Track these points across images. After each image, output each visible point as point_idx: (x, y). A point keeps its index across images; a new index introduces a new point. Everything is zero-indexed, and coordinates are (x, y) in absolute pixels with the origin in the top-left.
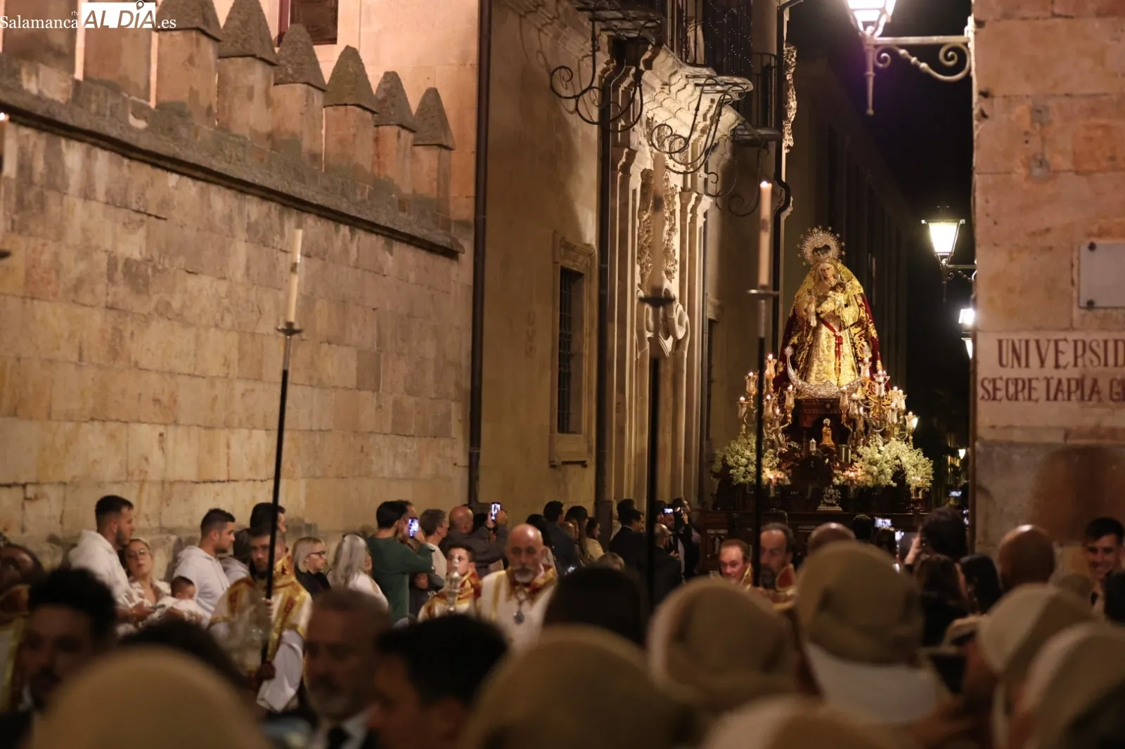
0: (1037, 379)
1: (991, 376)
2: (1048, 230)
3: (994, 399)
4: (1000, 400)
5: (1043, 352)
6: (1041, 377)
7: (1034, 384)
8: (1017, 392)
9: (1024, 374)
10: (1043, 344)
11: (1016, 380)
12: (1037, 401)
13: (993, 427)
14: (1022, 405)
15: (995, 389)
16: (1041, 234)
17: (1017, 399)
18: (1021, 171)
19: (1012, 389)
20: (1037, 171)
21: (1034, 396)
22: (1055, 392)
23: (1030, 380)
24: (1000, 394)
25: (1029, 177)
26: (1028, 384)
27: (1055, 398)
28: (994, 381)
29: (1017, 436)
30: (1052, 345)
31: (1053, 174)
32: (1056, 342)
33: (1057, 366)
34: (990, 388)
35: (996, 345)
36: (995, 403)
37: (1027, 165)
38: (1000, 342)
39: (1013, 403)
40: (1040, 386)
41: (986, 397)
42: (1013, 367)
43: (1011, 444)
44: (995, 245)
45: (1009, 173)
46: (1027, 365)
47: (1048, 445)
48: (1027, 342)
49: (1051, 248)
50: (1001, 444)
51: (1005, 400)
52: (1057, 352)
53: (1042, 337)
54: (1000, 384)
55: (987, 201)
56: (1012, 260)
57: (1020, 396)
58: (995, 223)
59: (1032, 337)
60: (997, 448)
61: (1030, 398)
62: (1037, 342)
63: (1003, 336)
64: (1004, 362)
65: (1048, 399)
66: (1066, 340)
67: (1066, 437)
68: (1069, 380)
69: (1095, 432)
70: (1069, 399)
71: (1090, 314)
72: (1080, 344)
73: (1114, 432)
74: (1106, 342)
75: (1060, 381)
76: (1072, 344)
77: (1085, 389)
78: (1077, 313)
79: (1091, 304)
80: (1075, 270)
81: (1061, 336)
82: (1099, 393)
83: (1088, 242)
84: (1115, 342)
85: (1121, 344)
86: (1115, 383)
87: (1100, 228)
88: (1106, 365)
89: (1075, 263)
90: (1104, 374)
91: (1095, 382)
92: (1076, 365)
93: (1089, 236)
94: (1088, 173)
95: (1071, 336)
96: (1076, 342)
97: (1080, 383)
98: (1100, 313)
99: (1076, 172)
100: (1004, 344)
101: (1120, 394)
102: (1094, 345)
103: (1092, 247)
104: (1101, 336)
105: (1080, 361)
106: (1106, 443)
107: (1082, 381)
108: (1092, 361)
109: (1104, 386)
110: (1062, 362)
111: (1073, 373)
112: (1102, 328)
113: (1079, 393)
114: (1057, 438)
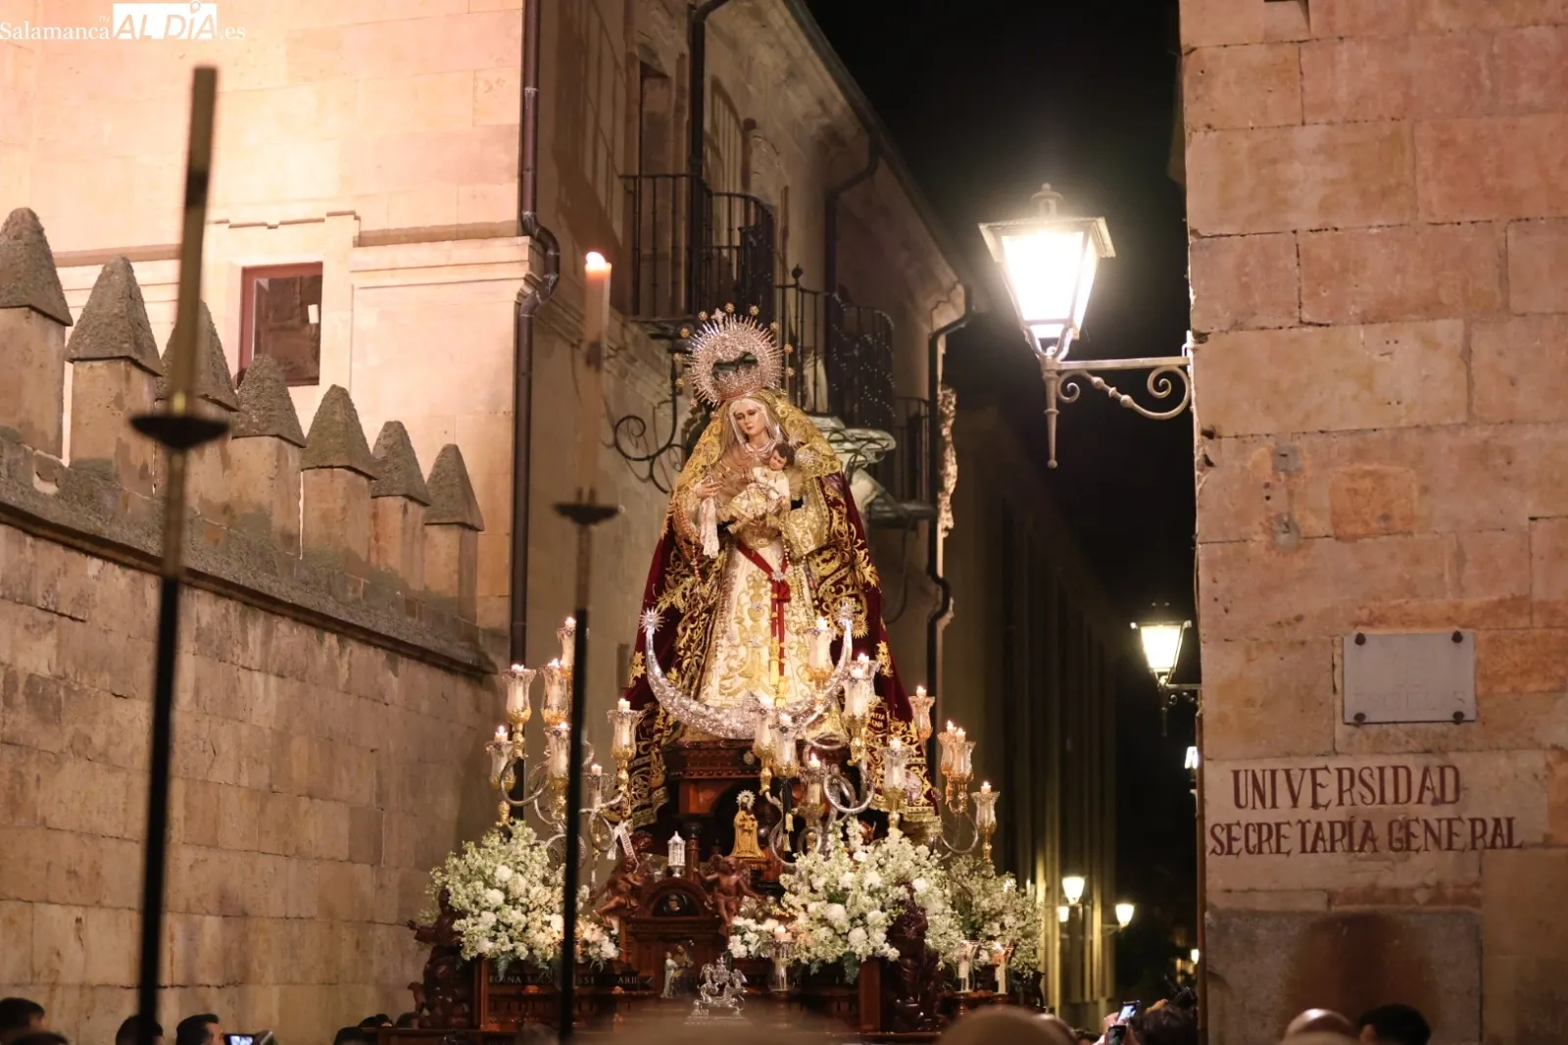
0: (1288, 823)
1: (1225, 821)
2: (1299, 618)
3: (1230, 852)
4: (1237, 854)
5: (1296, 787)
6: (1294, 821)
7: (1284, 829)
8: (1260, 842)
9: (1269, 816)
10: (1295, 775)
11: (1260, 826)
12: (1288, 853)
13: (1230, 892)
14: (1268, 859)
15: (1231, 839)
16: (1289, 623)
17: (1260, 852)
18: (1261, 538)
19: (1253, 839)
20: (1282, 538)
21: (1285, 845)
22: (1314, 841)
23: (1278, 825)
24: (1236, 846)
25: (1272, 546)
26: (1276, 831)
27: (1314, 850)
28: (1229, 826)
29: (1262, 903)
30: (1308, 775)
31: (1304, 541)
32: (1314, 772)
33: (1315, 805)
34: (1223, 837)
35: (1230, 778)
36: (1232, 858)
37: (1270, 531)
38: (1236, 774)
39: (1256, 857)
40: (1292, 837)
41: (1217, 849)
42: (1254, 807)
43: (1255, 915)
44: (1227, 640)
45: (1244, 541)
46: (1274, 805)
47: (1305, 914)
48: (1273, 773)
49: (1303, 643)
50: (1239, 915)
51: (1244, 853)
52: (1315, 785)
53: (1294, 765)
54: (1237, 832)
55: (1215, 581)
56: (1250, 660)
57: (1265, 847)
58: (1226, 610)
59: (1281, 765)
60: (1235, 920)
61: (1278, 850)
62: (1287, 772)
63: (1241, 766)
64: (1242, 802)
65: (1304, 851)
66: (1326, 768)
67: (1329, 902)
68: (1332, 824)
69: (1369, 894)
70: (1333, 850)
71: (1359, 732)
72: (1346, 774)
73: (1395, 893)
74: (1381, 770)
75: (1319, 826)
76: (1335, 773)
77: (1355, 836)
78: (1340, 731)
79: (1360, 719)
80: (1337, 671)
81: (1320, 763)
82: (1373, 840)
83: (1355, 633)
84: (1396, 769)
85: (1402, 773)
86: (1395, 826)
87: (1371, 613)
88: (1382, 801)
89: (1337, 661)
90: (1380, 813)
91: (1368, 824)
92: (1341, 803)
93: (1356, 624)
94: (1354, 538)
95: (1334, 764)
96: (1340, 771)
97: (1348, 827)
98: (1373, 730)
99: (1337, 539)
100: (1242, 776)
101: (1403, 841)
102: (1366, 775)
103: (1360, 640)
104: (1375, 762)
105: (1346, 797)
106: (1386, 908)
107: (1351, 824)
108: (1363, 797)
109: (1380, 830)
110: (1322, 800)
111: (1339, 814)
112: (1377, 752)
113: (1346, 841)
114: (1317, 904)
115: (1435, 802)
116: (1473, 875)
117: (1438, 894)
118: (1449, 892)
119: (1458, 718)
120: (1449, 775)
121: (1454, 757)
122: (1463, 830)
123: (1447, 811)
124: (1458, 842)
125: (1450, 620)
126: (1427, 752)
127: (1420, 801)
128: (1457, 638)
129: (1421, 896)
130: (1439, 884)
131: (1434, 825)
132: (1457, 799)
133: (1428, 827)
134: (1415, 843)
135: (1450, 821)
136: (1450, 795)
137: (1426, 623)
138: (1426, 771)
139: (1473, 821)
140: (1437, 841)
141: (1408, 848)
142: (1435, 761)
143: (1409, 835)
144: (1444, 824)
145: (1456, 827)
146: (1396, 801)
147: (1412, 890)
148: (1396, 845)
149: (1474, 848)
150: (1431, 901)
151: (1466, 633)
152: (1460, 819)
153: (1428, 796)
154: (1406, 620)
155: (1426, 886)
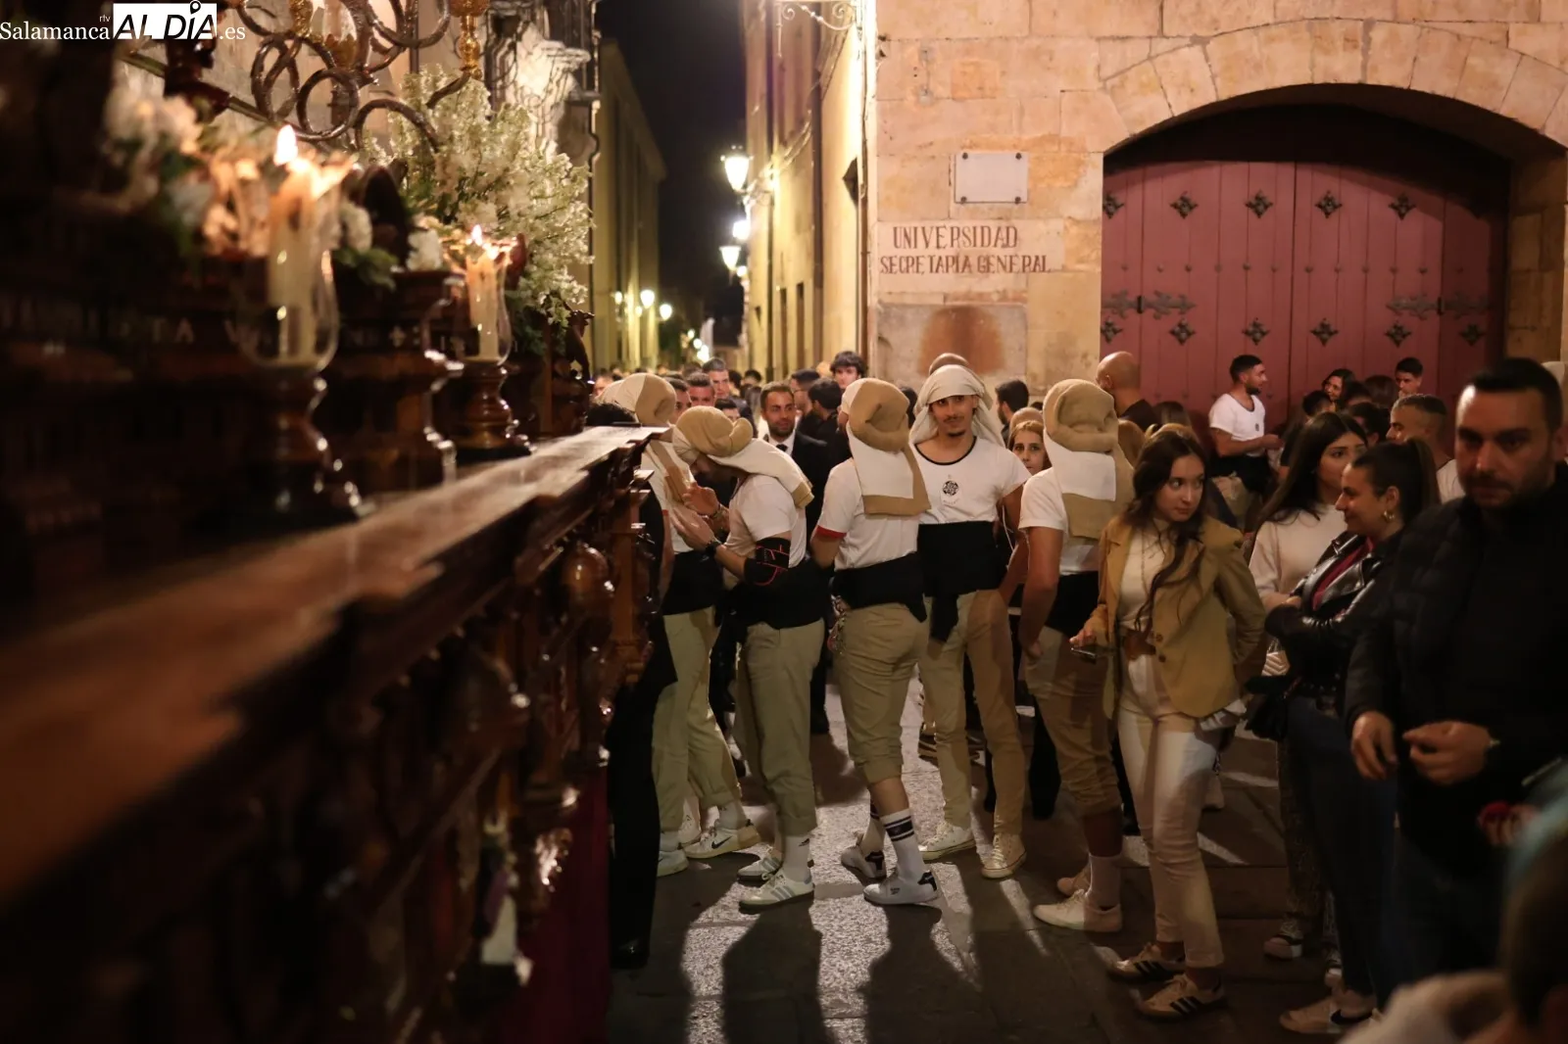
0: (923, 256)
1: (889, 254)
2: (931, 144)
3: (891, 272)
4: (896, 273)
5: (928, 237)
6: (926, 255)
7: (921, 260)
8: (908, 266)
9: (912, 252)
10: (928, 229)
11: (908, 258)
12: (923, 273)
13: (890, 293)
14: (912, 275)
15: (892, 265)
16: (926, 146)
17: (908, 271)
18: (911, 98)
19: (904, 265)
20: (924, 98)
21: (921, 269)
22: (936, 266)
23: (918, 258)
24: (896, 268)
25: (918, 102)
26: (916, 261)
27: (937, 271)
28: (891, 258)
29: (909, 300)
30: (935, 231)
31: (936, 100)
32: (938, 228)
33: (938, 247)
34: (888, 264)
35: (892, 231)
36: (891, 275)
37: (916, 94)
38: (895, 229)
39: (905, 275)
40: (925, 263)
41: (885, 270)
42: (905, 248)
43: (905, 306)
44: (891, 155)
45: (902, 100)
46: (916, 246)
47: (932, 306)
48: (916, 229)
49: (933, 157)
50: (897, 306)
51: (899, 272)
52: (938, 236)
53: (928, 225)
54: (895, 261)
55: (885, 122)
56: (903, 167)
57: (911, 269)
58: (891, 138)
59: (919, 226)
60: (894, 309)
61: (918, 271)
62: (923, 228)
63: (897, 225)
64: (898, 244)
65: (931, 271)
66: (945, 227)
67: (945, 299)
68: (947, 258)
69: (967, 296)
70: (947, 271)
71: (962, 207)
72: (955, 230)
73: (981, 295)
74: (975, 228)
75: (940, 258)
76: (949, 230)
77: (959, 264)
78: (953, 206)
79: (964, 200)
80: (952, 174)
81: (941, 224)
82: (969, 266)
83: (962, 153)
84: (982, 228)
85: (986, 230)
86: (982, 259)
87: (971, 142)
88: (975, 245)
89: (952, 168)
90: (974, 253)
91: (967, 258)
92: (952, 245)
93: (963, 148)
94: (962, 100)
95: (949, 224)
96: (952, 228)
97: (955, 260)
98: (971, 206)
99: (954, 99)
100: (898, 230)
101: (986, 268)
102: (966, 231)
103: (965, 156)
104: (970, 224)
105: (955, 242)
106: (975, 303)
107: (957, 257)
108: (964, 243)
109: (973, 261)
110: (942, 244)
111: (950, 252)
112: (972, 218)
113: (955, 266)
114: (938, 301)
115: (1004, 246)
116: (1023, 285)
117: (1003, 295)
118: (1010, 295)
119: (1018, 200)
120: (1012, 231)
121: (1015, 222)
122: (1018, 262)
123: (1010, 251)
124: (1015, 268)
125: (1015, 146)
126: (1000, 219)
127: (995, 245)
128: (1019, 156)
129: (995, 297)
130: (1005, 291)
131: (1003, 259)
132: (1015, 245)
133: (999, 259)
134: (992, 268)
135: (1011, 257)
136: (1012, 243)
137: (1002, 147)
138: (999, 229)
139: (1024, 257)
140: (1004, 267)
141: (988, 271)
142: (1003, 224)
143: (989, 263)
144: (1008, 259)
145: (1014, 259)
146: (982, 245)
147: (989, 294)
148: (982, 269)
149: (1024, 271)
150: (1000, 300)
151: (1023, 154)
152: (1016, 256)
153: (1000, 243)
154: (991, 146)
155: (998, 292)
